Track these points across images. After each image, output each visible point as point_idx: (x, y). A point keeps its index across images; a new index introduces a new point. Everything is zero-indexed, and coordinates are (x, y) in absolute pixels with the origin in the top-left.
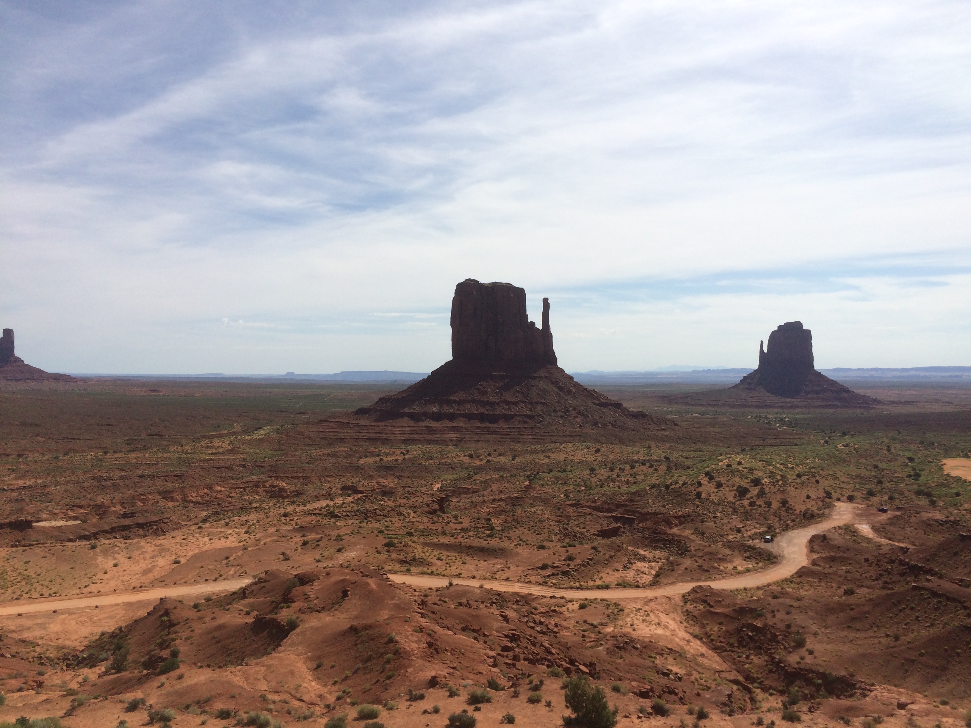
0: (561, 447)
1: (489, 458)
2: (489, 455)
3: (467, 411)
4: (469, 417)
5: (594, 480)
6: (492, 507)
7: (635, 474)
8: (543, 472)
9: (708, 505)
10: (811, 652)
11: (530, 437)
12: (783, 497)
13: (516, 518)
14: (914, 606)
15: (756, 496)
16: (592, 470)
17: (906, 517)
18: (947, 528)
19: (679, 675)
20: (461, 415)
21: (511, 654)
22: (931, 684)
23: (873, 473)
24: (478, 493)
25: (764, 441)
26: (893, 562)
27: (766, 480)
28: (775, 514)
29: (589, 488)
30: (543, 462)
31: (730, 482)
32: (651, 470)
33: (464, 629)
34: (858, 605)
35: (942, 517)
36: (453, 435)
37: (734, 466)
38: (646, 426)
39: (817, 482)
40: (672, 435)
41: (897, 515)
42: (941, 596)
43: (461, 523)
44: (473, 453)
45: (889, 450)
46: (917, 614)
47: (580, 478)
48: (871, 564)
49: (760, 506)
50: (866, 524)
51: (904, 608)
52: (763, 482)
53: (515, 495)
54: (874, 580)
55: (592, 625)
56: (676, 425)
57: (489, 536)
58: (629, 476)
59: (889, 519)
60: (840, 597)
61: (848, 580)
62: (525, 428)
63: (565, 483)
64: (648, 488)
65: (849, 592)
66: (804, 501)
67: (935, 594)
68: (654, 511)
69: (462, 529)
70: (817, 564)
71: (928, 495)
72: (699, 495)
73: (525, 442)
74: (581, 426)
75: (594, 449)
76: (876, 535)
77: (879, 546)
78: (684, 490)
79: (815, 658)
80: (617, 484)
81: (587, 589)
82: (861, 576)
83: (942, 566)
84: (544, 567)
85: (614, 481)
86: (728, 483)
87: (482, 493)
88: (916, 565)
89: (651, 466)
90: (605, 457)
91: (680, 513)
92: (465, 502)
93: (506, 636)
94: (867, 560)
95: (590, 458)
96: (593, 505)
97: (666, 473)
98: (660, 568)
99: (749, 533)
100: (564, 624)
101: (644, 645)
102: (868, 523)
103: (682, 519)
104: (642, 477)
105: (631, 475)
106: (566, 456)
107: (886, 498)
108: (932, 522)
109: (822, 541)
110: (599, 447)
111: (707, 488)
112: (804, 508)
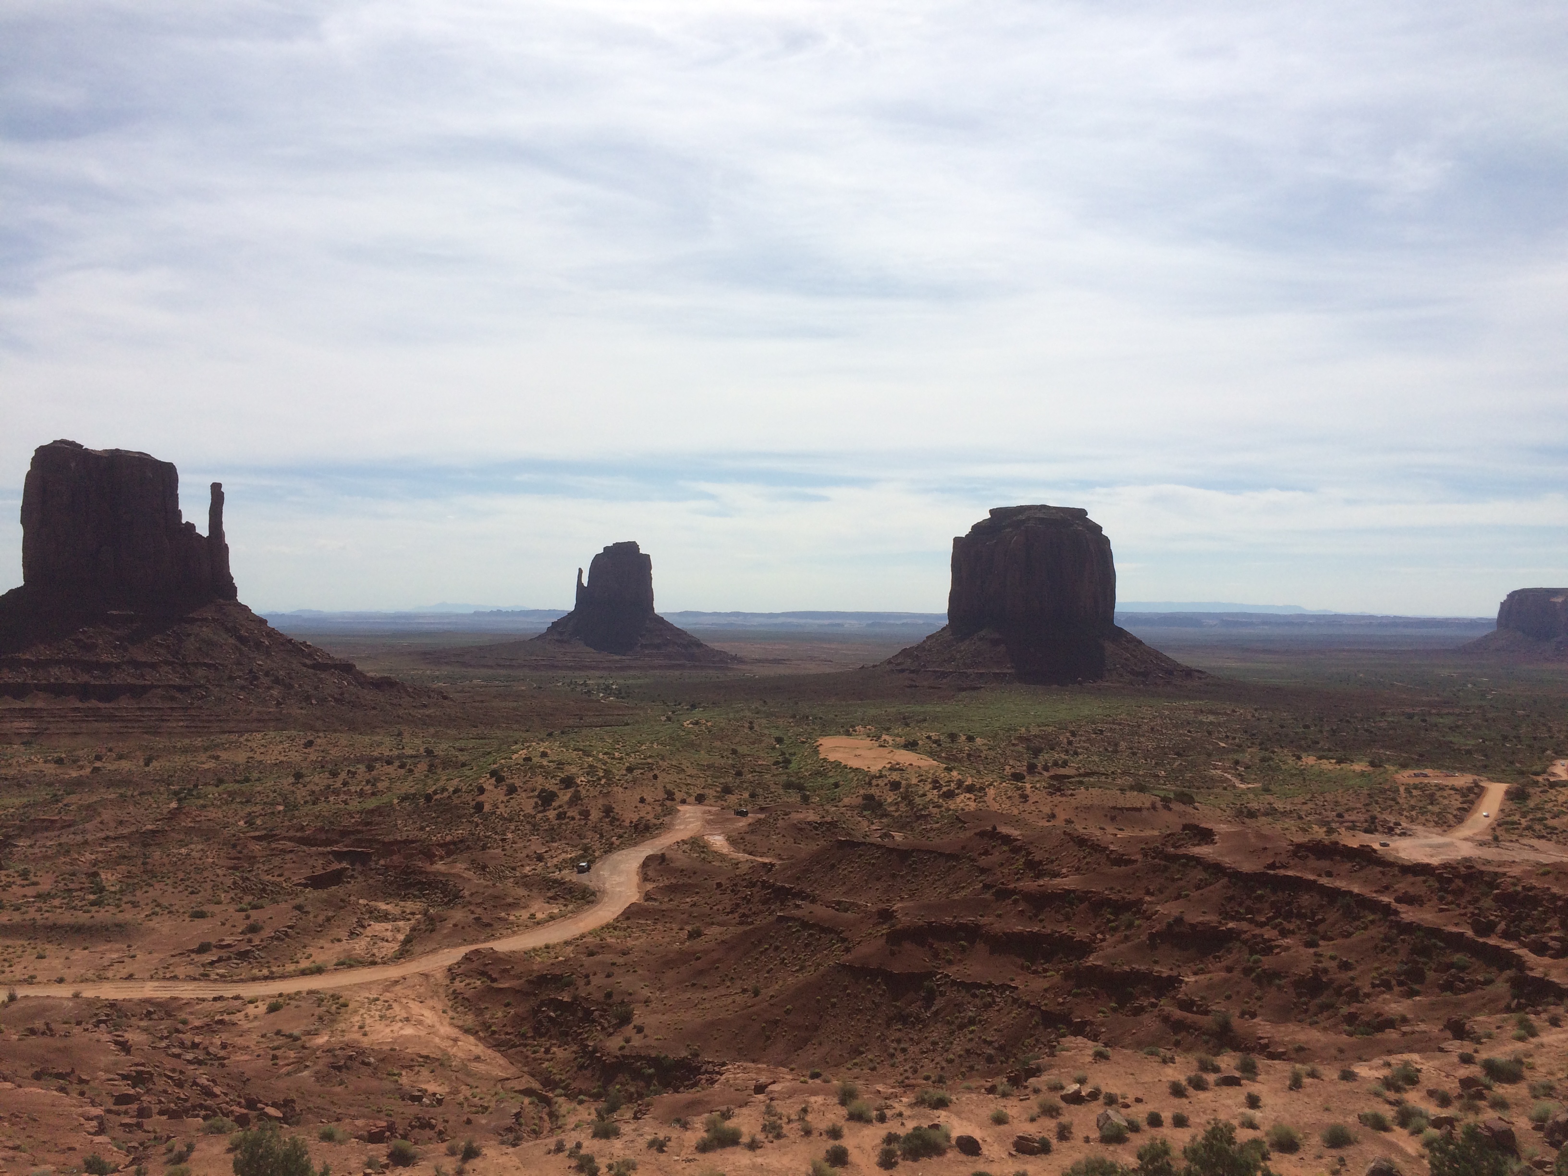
0: (241, 739)
1: (98, 764)
2: (98, 758)
3: (52, 680)
4: (58, 690)
5: (301, 793)
6: (103, 852)
7: (375, 780)
8: (205, 784)
9: (494, 822)
10: (640, 1030)
11: (181, 724)
12: (607, 803)
13: (149, 867)
14: (779, 944)
15: (567, 803)
16: (298, 776)
17: (772, 821)
18: (822, 832)
19: (438, 1096)
20: (38, 687)
21: (135, 1106)
22: (800, 1052)
23: (730, 762)
24: (72, 829)
25: (581, 719)
26: (754, 885)
27: (583, 779)
28: (595, 829)
29: (291, 807)
30: (206, 766)
31: (529, 785)
32: (403, 771)
33: (37, 1076)
34: (706, 952)
35: (817, 819)
36: (22, 725)
37: (535, 760)
38: (395, 701)
39: (655, 777)
40: (437, 713)
41: (760, 819)
42: (812, 926)
43: (35, 884)
44: (63, 755)
45: (751, 728)
46: (782, 956)
47: (275, 792)
48: (725, 890)
49: (573, 818)
50: (719, 835)
51: (766, 949)
52: (579, 782)
53: (149, 827)
54: (728, 913)
55: (290, 1036)
56: (445, 698)
57: (93, 904)
58: (364, 783)
59: (750, 824)
60: (682, 943)
61: (694, 917)
62: (172, 709)
63: (247, 802)
64: (396, 801)
65: (695, 935)
66: (636, 807)
67: (805, 925)
68: (405, 838)
69: (39, 896)
70: (652, 898)
71: (800, 788)
72: (479, 807)
73: (170, 733)
74: (279, 704)
75: (303, 741)
76: (732, 849)
77: (736, 864)
78: (456, 801)
79: (645, 1037)
80: (343, 797)
81: (283, 977)
82: (711, 908)
83: (815, 885)
84: (203, 949)
85: (336, 793)
86: (525, 787)
87: (81, 827)
88: (783, 887)
89: (402, 766)
90: (322, 754)
91: (449, 838)
92: (44, 846)
93: (125, 1077)
94: (719, 885)
95: (295, 756)
96: (299, 834)
97: (426, 776)
98: (413, 929)
99: (555, 861)
100: (239, 1041)
101: (381, 1056)
102: (723, 833)
103: (452, 847)
104: (386, 784)
105: (368, 782)
106: (251, 754)
107: (746, 795)
108: (804, 826)
109: (660, 864)
110: (311, 738)
111: (493, 795)
112: (635, 818)
